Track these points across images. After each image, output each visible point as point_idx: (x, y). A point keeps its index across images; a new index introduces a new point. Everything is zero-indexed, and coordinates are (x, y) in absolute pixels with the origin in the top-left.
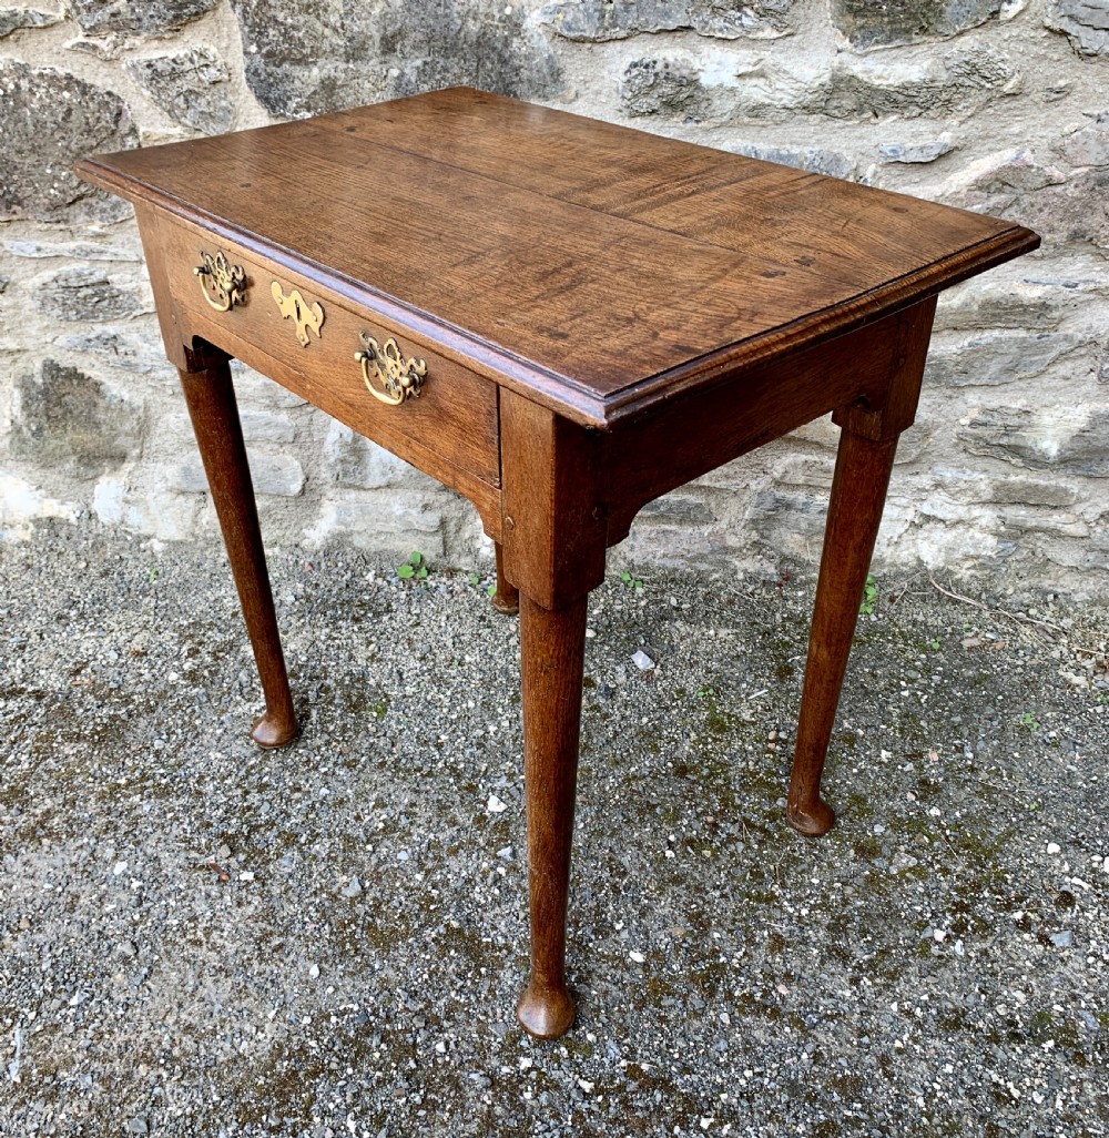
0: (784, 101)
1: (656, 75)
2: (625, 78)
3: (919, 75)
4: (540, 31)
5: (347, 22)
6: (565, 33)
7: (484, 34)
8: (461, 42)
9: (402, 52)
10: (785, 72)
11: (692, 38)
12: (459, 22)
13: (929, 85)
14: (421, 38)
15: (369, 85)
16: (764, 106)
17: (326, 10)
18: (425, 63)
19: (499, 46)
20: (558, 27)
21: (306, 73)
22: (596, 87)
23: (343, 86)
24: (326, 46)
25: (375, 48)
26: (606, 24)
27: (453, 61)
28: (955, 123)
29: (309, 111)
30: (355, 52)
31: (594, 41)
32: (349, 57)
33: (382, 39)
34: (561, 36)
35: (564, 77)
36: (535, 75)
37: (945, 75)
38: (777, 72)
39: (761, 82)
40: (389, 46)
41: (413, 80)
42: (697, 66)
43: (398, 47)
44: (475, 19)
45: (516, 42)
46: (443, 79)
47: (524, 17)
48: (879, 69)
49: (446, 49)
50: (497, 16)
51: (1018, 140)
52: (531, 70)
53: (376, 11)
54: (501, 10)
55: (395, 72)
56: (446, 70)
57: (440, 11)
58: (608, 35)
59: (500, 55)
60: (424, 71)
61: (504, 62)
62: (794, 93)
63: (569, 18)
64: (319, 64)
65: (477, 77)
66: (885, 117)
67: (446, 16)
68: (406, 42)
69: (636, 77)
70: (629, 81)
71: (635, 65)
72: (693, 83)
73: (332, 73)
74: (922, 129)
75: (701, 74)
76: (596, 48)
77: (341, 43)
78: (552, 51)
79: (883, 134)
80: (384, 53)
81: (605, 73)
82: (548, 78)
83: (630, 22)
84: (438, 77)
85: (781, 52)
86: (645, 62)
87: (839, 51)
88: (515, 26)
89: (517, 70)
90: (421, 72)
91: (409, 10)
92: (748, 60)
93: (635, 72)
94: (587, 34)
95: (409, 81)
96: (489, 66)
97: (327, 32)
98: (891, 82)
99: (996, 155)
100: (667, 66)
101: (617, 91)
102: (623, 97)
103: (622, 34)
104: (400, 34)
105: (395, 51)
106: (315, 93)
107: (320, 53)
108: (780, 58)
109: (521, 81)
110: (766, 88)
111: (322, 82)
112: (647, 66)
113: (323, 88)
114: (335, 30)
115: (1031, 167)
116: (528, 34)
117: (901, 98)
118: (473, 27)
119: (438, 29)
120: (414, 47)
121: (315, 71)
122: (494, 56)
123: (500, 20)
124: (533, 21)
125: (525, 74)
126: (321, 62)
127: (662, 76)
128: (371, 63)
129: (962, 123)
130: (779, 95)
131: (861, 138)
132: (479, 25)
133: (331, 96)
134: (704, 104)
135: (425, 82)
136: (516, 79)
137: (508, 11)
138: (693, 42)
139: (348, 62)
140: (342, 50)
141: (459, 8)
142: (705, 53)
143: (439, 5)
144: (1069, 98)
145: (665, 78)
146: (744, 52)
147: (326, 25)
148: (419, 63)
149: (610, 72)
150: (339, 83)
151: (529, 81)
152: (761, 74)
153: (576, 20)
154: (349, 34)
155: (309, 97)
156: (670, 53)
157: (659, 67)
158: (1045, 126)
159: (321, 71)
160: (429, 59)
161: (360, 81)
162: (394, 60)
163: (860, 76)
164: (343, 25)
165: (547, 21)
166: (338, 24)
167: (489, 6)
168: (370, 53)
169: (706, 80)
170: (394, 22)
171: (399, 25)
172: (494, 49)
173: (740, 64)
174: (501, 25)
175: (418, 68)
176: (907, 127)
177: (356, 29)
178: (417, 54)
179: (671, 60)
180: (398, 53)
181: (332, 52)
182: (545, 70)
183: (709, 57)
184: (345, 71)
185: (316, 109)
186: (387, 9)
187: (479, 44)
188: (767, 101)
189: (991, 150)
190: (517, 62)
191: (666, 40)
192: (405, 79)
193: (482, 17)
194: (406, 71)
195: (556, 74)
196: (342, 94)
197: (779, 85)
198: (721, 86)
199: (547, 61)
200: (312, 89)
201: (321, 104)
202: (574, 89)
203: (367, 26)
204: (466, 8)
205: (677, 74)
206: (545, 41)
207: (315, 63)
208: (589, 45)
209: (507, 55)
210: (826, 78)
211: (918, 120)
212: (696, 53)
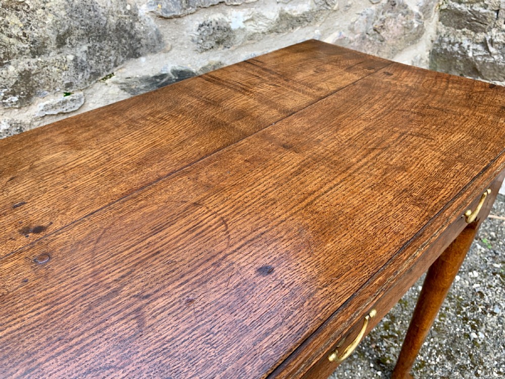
0: (263, 30)
1: (214, 28)
2: (198, 33)
3: (308, 8)
4: (149, 16)
5: (28, 31)
6: (165, 15)
7: (120, 23)
8: (108, 31)
9: (71, 44)
10: (263, 16)
11: (223, 7)
12: (105, 18)
13: (311, 12)
14: (82, 32)
15: (56, 69)
16: (255, 34)
17: (6, 26)
18: (89, 48)
19: (128, 28)
20: (160, 12)
21: (4, 72)
22: (181, 41)
23: (35, 74)
24: (14, 50)
25: (52, 45)
26: (184, 6)
27: (104, 43)
28: (318, 25)
29: (14, 95)
30: (38, 49)
31: (179, 17)
32: (34, 54)
33: (57, 38)
34: (161, 17)
35: (164, 39)
36: (150, 41)
37: (315, 7)
38: (258, 17)
39: (252, 23)
40: (61, 42)
41: (84, 59)
42: (228, 21)
43: (68, 41)
44: (113, 16)
45: (137, 25)
46: (101, 54)
47: (138, 10)
48: (294, 8)
49: (100, 36)
50: (123, 11)
51: (338, 28)
52: (147, 39)
53: (50, 20)
54: (124, 8)
55: (71, 57)
56: (101, 49)
57: (92, 14)
58: (186, 12)
59: (129, 34)
60: (89, 52)
61: (132, 37)
62: (266, 25)
63: (164, 6)
64: (12, 63)
65: (118, 49)
66: (296, 28)
67: (96, 16)
68: (72, 37)
69: (204, 32)
70: (201, 34)
71: (202, 26)
72: (228, 29)
73: (27, 68)
74: (309, 30)
75: (230, 24)
76: (179, 20)
77: (26, 46)
78: (157, 27)
79: (296, 36)
80: (59, 47)
81: (185, 33)
82: (157, 42)
83: (197, 3)
84: (98, 54)
85: (259, 7)
86: (207, 23)
87: (278, 3)
88: (133, 14)
89: (139, 40)
90: (88, 53)
91: (71, 16)
92: (248, 13)
93: (203, 29)
94: (176, 14)
95: (82, 61)
96: (124, 41)
97: (12, 40)
98: (299, 13)
99: (332, 35)
100: (217, 23)
101: (193, 41)
102: (198, 43)
103: (193, 10)
104: (69, 33)
105: (65, 44)
106: (17, 83)
107: (11, 56)
108: (259, 9)
109: (142, 46)
110: (255, 25)
111: (20, 74)
112: (208, 25)
113: (22, 78)
114: (18, 38)
115: (345, 38)
116: (142, 19)
117: (301, 19)
118: (113, 21)
119: (93, 25)
120: (78, 39)
121: (11, 68)
122: (126, 35)
123: (125, 13)
124: (143, 11)
125: (143, 42)
126: (14, 61)
127: (216, 28)
128: (51, 54)
129: (320, 25)
130: (260, 27)
131: (288, 40)
132: (116, 19)
133: (27, 83)
134: (232, 39)
135: (91, 59)
136: (139, 46)
137: (128, 7)
138: (223, 9)
139: (34, 57)
140: (28, 51)
141: (103, 10)
142: (229, 13)
143: (90, 10)
144: (351, 9)
145: (218, 29)
146: (245, 10)
147: (10, 36)
148: (85, 48)
149: (187, 32)
150: (32, 73)
151: (147, 45)
152: (252, 19)
153: (168, 6)
154: (31, 39)
155: (13, 87)
156: (215, 16)
157: (214, 24)
158: (345, 21)
159: (16, 68)
160: (90, 45)
161: (48, 68)
162: (66, 49)
163: (289, 12)
164: (24, 35)
165: (153, 10)
166: (21, 34)
167: (118, 6)
168: (49, 49)
169: (233, 26)
170: (62, 26)
171: (67, 27)
172: (125, 31)
173: (244, 16)
174: (127, 16)
175: (86, 52)
176: (303, 31)
177: (36, 35)
178: (80, 43)
179: (217, 20)
180: (68, 45)
181: (21, 53)
182: (155, 38)
183: (231, 15)
184: (37, 63)
185: (19, 93)
186: (56, 19)
187: (117, 29)
188: (256, 31)
189: (330, 34)
190: (139, 36)
191: (212, 10)
192: (79, 60)
193: (116, 14)
194: (78, 55)
195: (159, 38)
196: (36, 79)
197: (260, 23)
198: (239, 28)
199: (156, 32)
200: (14, 81)
201: (22, 89)
202: (170, 44)
203: (44, 31)
204: (107, 10)
205: (222, 26)
206: (152, 21)
207: (9, 63)
208: (175, 19)
209: (133, 33)
210: (278, 16)
211: (307, 28)
212: (225, 14)
